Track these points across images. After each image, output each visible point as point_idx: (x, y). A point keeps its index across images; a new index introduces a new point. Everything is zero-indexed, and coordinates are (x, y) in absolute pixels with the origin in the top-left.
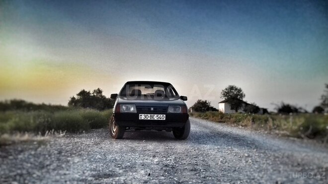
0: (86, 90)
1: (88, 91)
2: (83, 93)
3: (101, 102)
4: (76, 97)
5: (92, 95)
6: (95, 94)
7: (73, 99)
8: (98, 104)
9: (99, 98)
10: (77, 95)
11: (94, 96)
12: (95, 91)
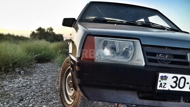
0: (42, 28)
1: (43, 28)
2: (40, 29)
3: (52, 36)
4: (36, 32)
5: (46, 31)
6: (48, 31)
7: (33, 32)
8: (50, 38)
9: (50, 33)
10: (36, 30)
11: (47, 32)
12: (48, 29)
